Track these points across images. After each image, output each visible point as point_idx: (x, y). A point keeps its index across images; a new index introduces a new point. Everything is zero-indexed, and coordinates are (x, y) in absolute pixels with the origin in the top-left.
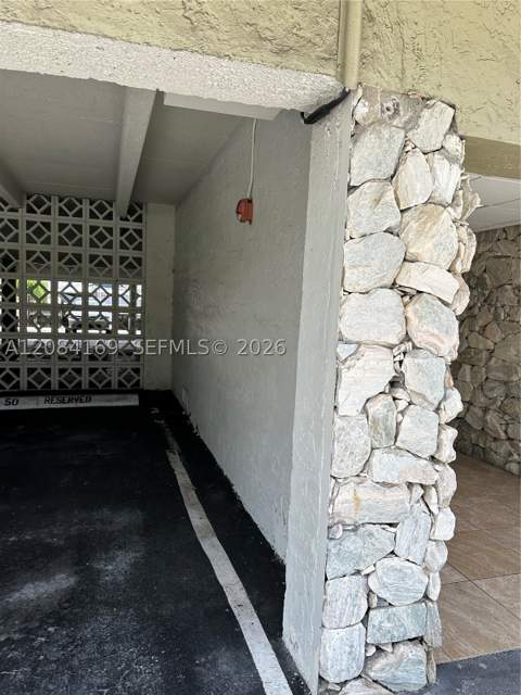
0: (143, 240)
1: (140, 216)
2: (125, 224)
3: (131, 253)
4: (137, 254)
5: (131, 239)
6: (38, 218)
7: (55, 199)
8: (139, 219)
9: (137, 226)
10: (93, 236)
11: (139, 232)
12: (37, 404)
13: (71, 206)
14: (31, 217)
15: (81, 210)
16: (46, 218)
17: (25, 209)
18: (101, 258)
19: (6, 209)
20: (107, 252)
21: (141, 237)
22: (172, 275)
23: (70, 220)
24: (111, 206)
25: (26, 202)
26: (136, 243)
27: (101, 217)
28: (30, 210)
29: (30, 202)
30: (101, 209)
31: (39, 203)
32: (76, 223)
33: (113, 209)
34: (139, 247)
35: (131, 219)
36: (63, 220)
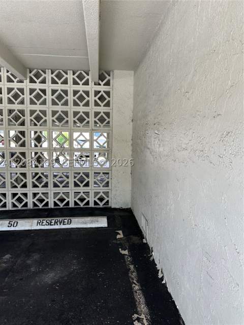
0: (111, 99)
1: (109, 81)
2: (98, 88)
3: (102, 109)
4: (106, 109)
5: (102, 98)
6: (38, 86)
7: (49, 72)
8: (108, 84)
9: (106, 88)
10: (75, 98)
11: (108, 93)
12: (31, 226)
13: (59, 76)
14: (33, 86)
15: (67, 79)
16: (43, 86)
17: (28, 80)
18: (81, 113)
19: (15, 81)
20: (86, 109)
21: (109, 97)
22: (131, 123)
23: (59, 87)
24: (88, 75)
25: (29, 75)
26: (106, 102)
27: (81, 83)
28: (32, 81)
29: (31, 75)
30: (81, 77)
31: (37, 75)
32: (63, 88)
33: (89, 77)
34: (108, 105)
35: (102, 83)
36: (55, 87)
